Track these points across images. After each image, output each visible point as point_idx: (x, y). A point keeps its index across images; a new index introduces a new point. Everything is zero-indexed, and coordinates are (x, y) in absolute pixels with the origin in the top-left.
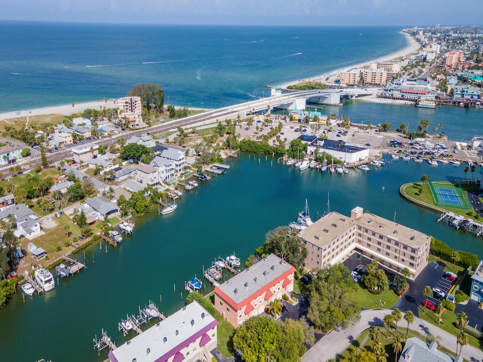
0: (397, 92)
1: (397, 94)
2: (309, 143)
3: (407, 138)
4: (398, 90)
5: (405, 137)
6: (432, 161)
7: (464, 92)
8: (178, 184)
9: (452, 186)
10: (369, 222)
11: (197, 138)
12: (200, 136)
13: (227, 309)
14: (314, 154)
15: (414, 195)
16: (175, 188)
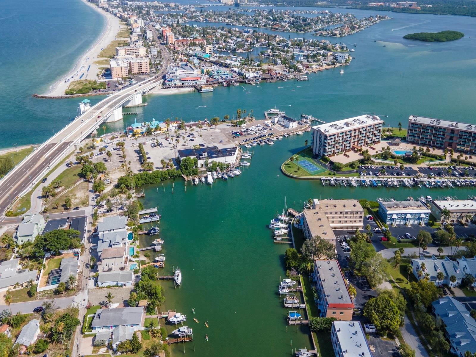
0: (177, 82)
1: (179, 83)
2: (195, 157)
4: (178, 79)
5: (233, 126)
6: (269, 141)
8: (141, 251)
9: (301, 157)
10: (327, 207)
11: (71, 192)
12: (69, 187)
13: (341, 313)
14: (204, 166)
15: (295, 173)
16: (145, 256)
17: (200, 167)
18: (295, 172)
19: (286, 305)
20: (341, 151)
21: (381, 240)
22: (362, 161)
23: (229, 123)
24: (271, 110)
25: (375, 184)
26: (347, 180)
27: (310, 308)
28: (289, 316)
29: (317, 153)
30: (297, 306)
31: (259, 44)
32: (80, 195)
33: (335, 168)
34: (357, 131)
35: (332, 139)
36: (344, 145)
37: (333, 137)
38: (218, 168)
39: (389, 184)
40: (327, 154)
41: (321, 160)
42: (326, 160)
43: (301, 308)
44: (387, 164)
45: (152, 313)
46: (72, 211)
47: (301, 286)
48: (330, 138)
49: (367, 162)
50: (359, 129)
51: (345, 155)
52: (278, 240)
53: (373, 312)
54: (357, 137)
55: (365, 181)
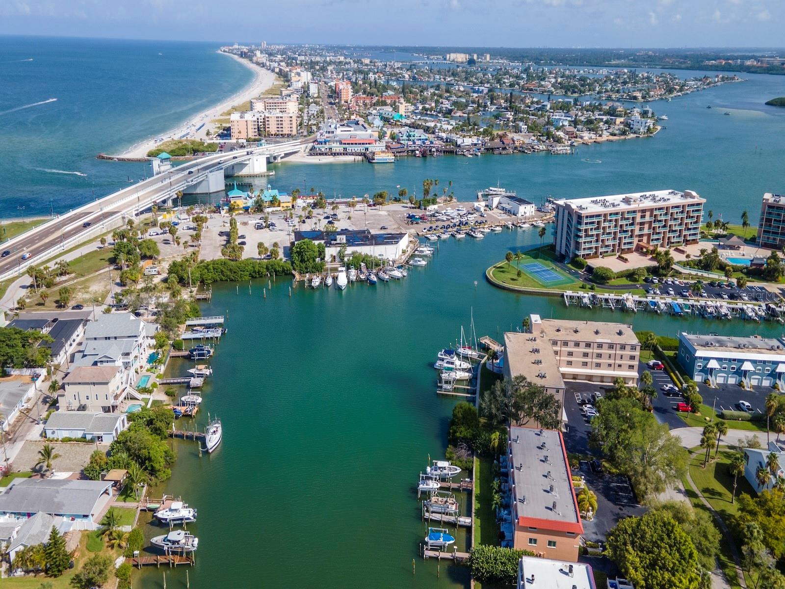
0: (335, 145)
1: (337, 147)
2: (323, 242)
3: (415, 208)
4: (337, 141)
5: (413, 208)
6: (474, 232)
7: (410, 136)
8: (163, 384)
9: (528, 258)
10: (558, 330)
11: (83, 282)
12: (82, 276)
13: (550, 543)
14: (337, 259)
15: (512, 281)
16: (167, 394)
17: (330, 260)
18: (513, 279)
19: (427, 514)
20: (613, 251)
21: (677, 410)
22: (654, 271)
23: (406, 203)
24: (491, 188)
25: (678, 310)
26: (618, 301)
27: (483, 528)
28: (426, 539)
29: (563, 252)
30: (452, 519)
31: (494, 107)
32: (96, 288)
33: (598, 278)
34: (648, 214)
35: (593, 223)
36: (620, 239)
37: (595, 220)
38: (363, 264)
39: (709, 310)
40: (581, 253)
41: (569, 265)
42: (580, 265)
43: (461, 526)
44: (709, 278)
45: (129, 499)
46: (70, 310)
47: (472, 479)
48: (589, 220)
49: (664, 272)
50: (652, 210)
51: (620, 258)
52: (446, 390)
53: (630, 548)
54: (646, 226)
55: (655, 304)
